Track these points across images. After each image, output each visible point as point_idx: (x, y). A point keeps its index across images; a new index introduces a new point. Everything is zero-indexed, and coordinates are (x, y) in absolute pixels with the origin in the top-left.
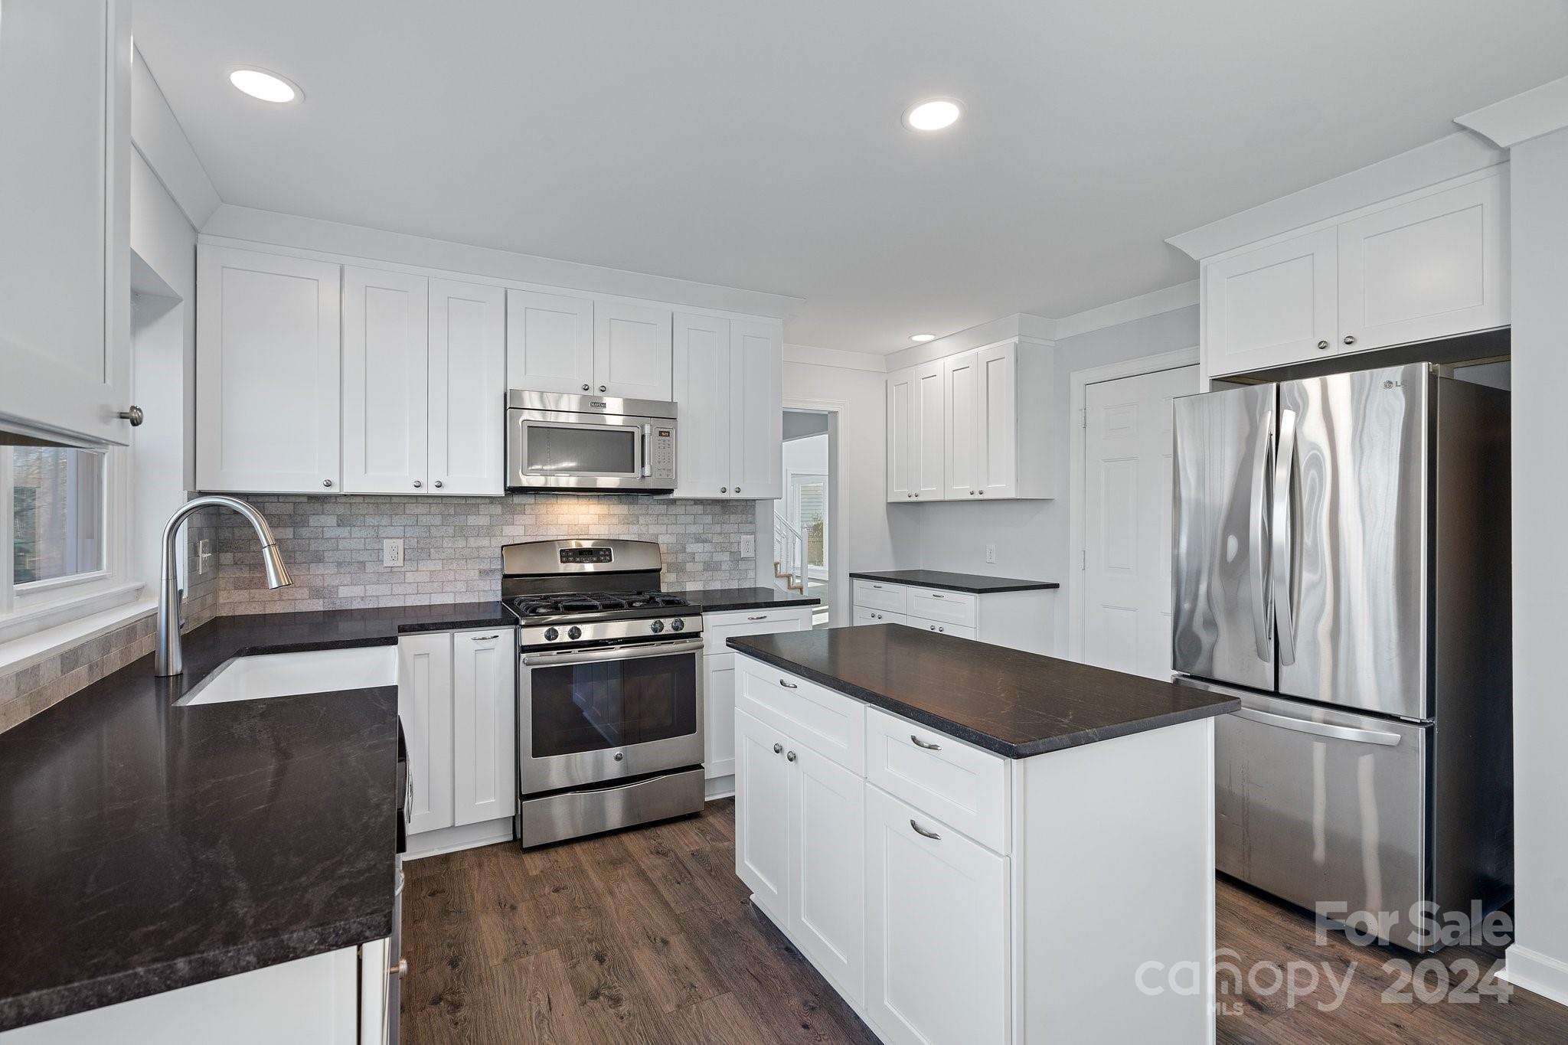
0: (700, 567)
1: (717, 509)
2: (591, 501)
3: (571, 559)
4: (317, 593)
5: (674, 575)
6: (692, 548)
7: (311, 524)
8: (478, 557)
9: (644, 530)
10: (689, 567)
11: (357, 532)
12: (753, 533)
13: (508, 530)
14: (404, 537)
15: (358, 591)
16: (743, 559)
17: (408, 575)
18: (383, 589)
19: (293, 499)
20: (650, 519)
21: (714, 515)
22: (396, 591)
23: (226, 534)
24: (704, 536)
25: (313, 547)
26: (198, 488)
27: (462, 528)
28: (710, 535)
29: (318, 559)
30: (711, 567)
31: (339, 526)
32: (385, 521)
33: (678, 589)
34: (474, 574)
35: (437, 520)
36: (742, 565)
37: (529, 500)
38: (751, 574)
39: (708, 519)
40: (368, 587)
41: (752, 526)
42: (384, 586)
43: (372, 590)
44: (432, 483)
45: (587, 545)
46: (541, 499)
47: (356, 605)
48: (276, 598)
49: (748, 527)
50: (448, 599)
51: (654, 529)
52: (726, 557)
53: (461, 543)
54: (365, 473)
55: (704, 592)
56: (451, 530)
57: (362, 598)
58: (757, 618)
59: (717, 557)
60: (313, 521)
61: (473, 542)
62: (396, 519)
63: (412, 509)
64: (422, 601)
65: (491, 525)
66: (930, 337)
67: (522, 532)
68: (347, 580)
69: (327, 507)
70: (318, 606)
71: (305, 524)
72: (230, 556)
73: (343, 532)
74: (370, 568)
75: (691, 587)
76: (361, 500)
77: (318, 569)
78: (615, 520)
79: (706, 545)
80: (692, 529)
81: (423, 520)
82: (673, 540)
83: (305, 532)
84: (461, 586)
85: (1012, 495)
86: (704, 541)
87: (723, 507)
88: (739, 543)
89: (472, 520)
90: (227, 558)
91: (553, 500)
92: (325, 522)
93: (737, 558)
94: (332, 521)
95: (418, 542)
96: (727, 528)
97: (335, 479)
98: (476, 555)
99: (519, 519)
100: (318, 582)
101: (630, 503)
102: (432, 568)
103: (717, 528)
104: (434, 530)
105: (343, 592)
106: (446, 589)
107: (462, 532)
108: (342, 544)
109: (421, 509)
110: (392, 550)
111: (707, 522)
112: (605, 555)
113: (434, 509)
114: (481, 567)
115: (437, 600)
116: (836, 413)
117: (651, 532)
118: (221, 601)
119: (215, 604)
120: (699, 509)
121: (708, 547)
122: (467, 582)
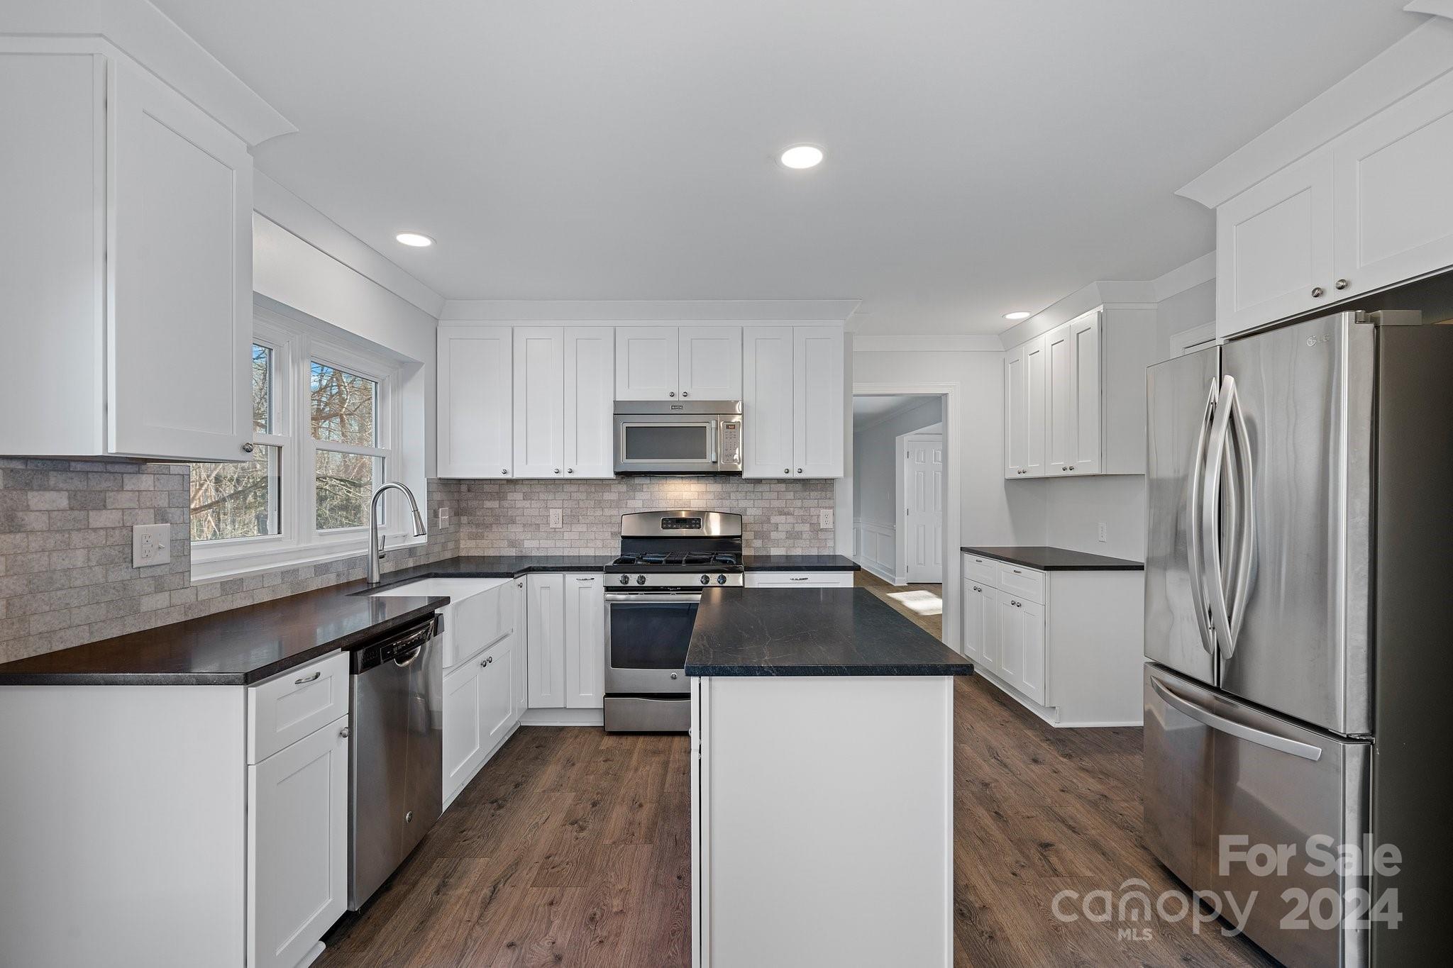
0: (783, 535)
1: (799, 487)
2: (692, 481)
3: (669, 526)
4: (512, 544)
5: (760, 541)
6: (775, 519)
7: (508, 498)
8: (610, 523)
9: (735, 504)
10: (774, 535)
11: (535, 504)
12: (830, 508)
13: (631, 503)
14: (563, 508)
15: (534, 544)
16: (822, 530)
17: (565, 534)
18: (550, 543)
19: (499, 482)
20: (739, 496)
21: (795, 492)
22: (558, 545)
23: (463, 505)
24: (786, 510)
25: (510, 513)
26: (439, 476)
27: (600, 502)
28: (792, 509)
29: (512, 521)
30: (793, 536)
31: (524, 499)
32: (551, 497)
33: (764, 553)
34: (608, 535)
35: (583, 496)
36: (821, 535)
37: (646, 481)
38: (830, 544)
39: (790, 495)
40: (541, 541)
41: (832, 501)
42: (551, 541)
43: (544, 543)
44: (567, 470)
45: (683, 515)
46: (654, 480)
47: (534, 553)
48: (490, 546)
49: (828, 503)
50: (591, 553)
51: (743, 504)
52: (806, 527)
53: (599, 513)
54: (527, 463)
55: (787, 556)
56: (592, 503)
57: (538, 549)
58: (800, 579)
59: (799, 528)
60: (510, 496)
61: (608, 512)
62: (557, 495)
63: (568, 488)
64: (574, 552)
65: (619, 500)
66: (1024, 315)
67: (640, 505)
68: (529, 536)
69: (517, 487)
70: (512, 552)
71: (505, 499)
72: (466, 518)
73: (527, 503)
74: (542, 528)
75: (774, 552)
76: (536, 482)
77: (512, 528)
78: (711, 496)
79: (788, 517)
80: (776, 504)
81: (574, 495)
82: (759, 512)
83: (506, 504)
84: (599, 544)
85: (1097, 472)
86: (785, 514)
87: (803, 484)
88: (819, 516)
89: (607, 496)
90: (464, 519)
91: (663, 481)
92: (516, 497)
93: (816, 529)
94: (519, 496)
95: (571, 511)
96: (807, 503)
97: (509, 469)
98: (609, 521)
99: (639, 495)
100: (512, 537)
101: (723, 483)
102: (580, 529)
103: (799, 503)
104: (581, 503)
105: (527, 544)
106: (589, 545)
107: (599, 504)
108: (527, 512)
109: (573, 488)
110: (555, 516)
111: (789, 497)
112: (695, 524)
113: (582, 488)
114: (612, 530)
115: (583, 552)
116: (946, 395)
117: (740, 505)
118: (462, 546)
119: (458, 548)
120: (782, 487)
121: (790, 519)
122: (603, 540)
